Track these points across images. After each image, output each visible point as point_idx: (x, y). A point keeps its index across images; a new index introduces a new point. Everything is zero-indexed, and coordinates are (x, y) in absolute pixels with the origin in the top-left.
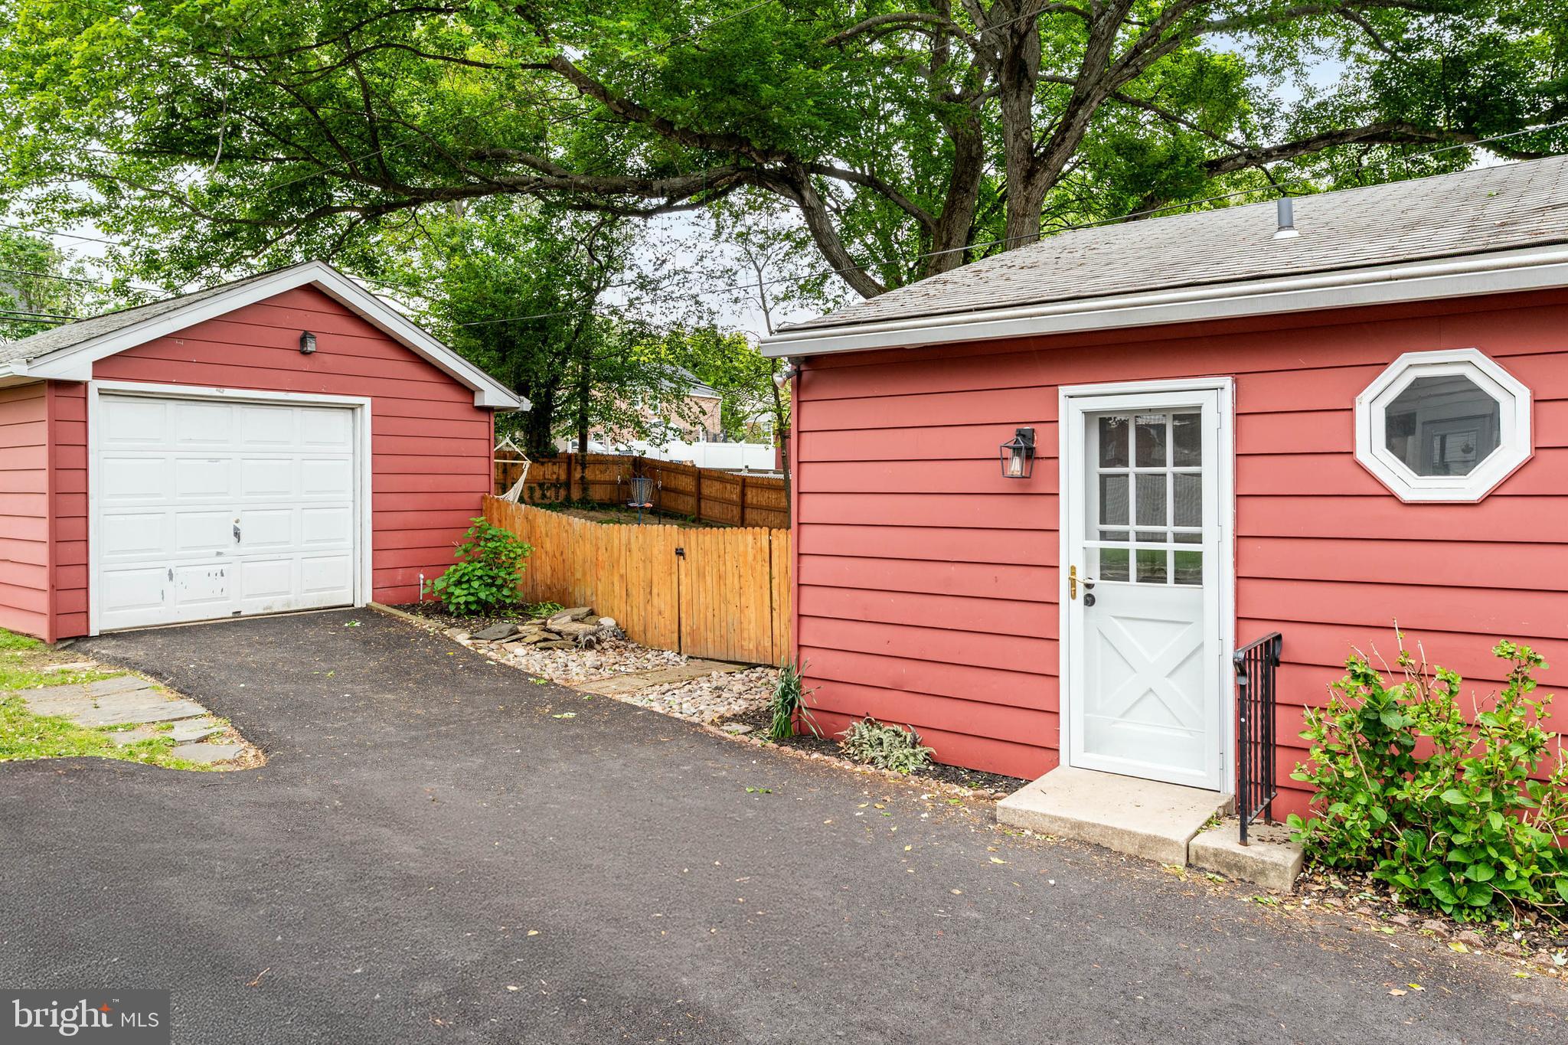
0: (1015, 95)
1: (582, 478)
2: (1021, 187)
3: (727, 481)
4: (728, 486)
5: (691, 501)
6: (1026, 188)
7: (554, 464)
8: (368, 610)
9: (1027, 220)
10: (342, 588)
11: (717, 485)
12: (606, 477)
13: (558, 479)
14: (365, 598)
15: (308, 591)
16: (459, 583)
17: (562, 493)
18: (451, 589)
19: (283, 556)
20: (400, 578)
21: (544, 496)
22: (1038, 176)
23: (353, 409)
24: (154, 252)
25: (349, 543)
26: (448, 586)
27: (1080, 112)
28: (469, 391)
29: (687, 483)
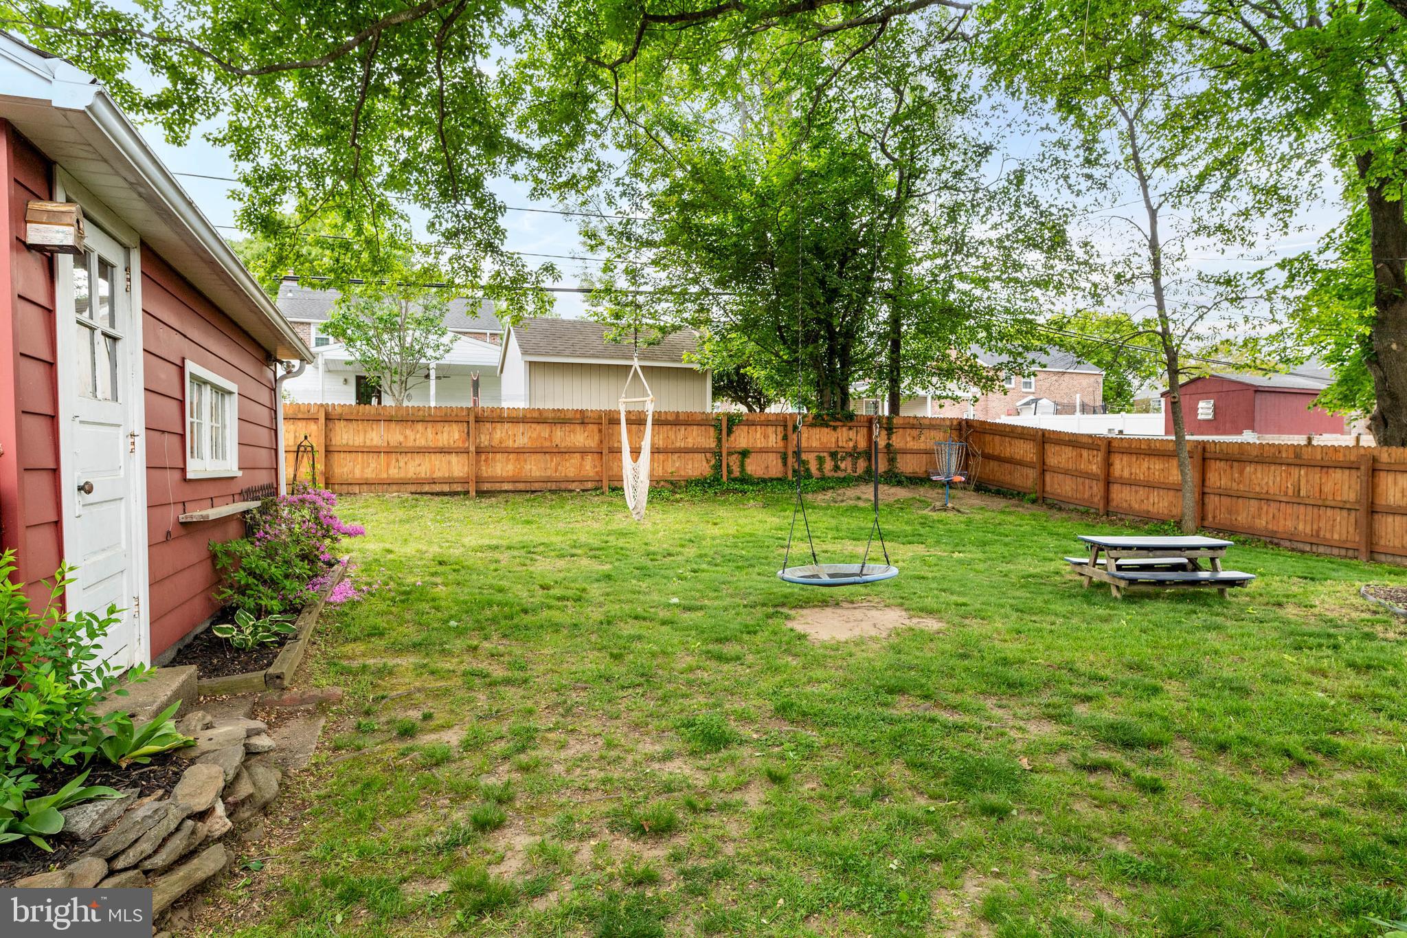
1: (888, 446)
5: (1032, 474)
7: (850, 428)
11: (1068, 452)
12: (921, 445)
13: (855, 447)
17: (862, 465)
21: (837, 468)
29: (1025, 451)
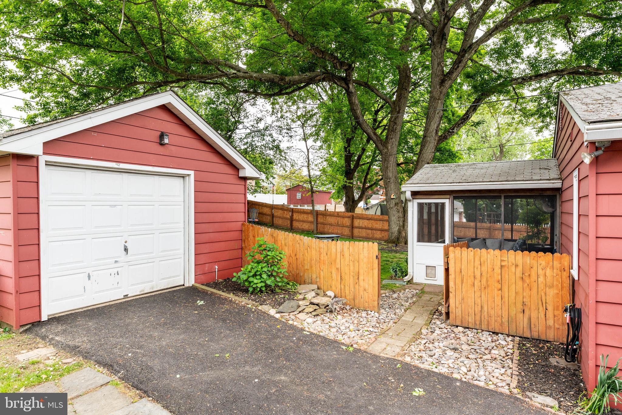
0: (439, 46)
2: (438, 87)
3: (285, 210)
4: (285, 212)
5: (269, 218)
6: (440, 87)
8: (193, 289)
9: (440, 101)
10: (178, 276)
14: (190, 281)
15: (163, 279)
16: (255, 275)
18: (251, 279)
19: (150, 261)
20: (207, 269)
22: (446, 82)
23: (183, 177)
24: (48, 103)
25: (182, 251)
26: (249, 277)
27: (466, 55)
28: (235, 167)
